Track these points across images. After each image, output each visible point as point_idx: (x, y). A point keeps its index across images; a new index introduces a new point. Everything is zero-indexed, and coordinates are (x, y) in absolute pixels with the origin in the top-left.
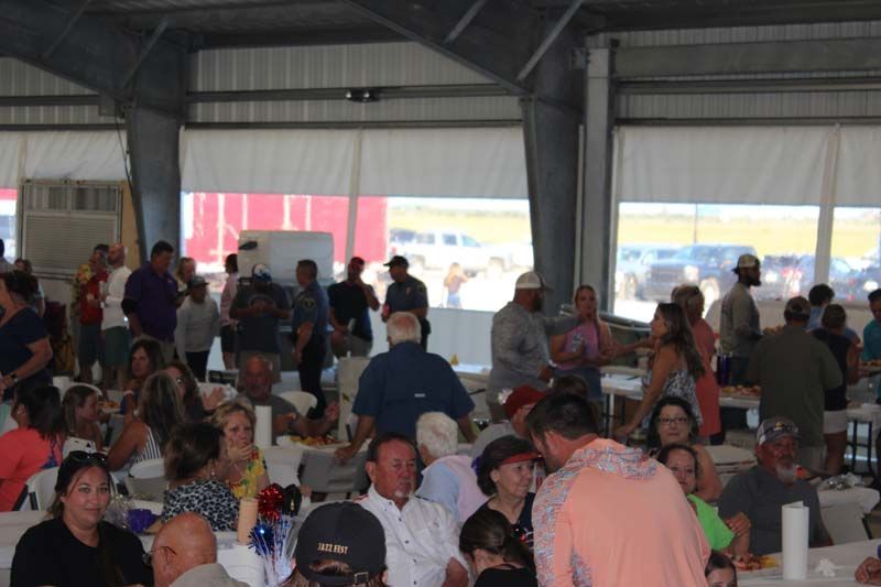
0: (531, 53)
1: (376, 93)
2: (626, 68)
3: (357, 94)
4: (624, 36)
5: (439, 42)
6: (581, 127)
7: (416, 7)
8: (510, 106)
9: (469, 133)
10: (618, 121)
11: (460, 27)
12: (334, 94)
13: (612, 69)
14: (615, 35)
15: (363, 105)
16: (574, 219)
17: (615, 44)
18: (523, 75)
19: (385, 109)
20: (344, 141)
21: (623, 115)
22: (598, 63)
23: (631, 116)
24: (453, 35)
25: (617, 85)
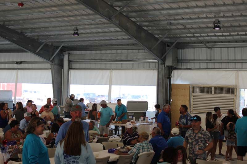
0: (53, 55)
1: (21, 63)
2: (71, 58)
3: (17, 63)
4: (71, 52)
5: (34, 52)
6: (63, 70)
7: (30, 46)
8: (48, 65)
9: (40, 71)
10: (70, 68)
11: (38, 50)
12: (12, 63)
13: (69, 59)
14: (69, 52)
15: (18, 65)
16: (61, 88)
17: (69, 53)
18: (51, 59)
19: (23, 66)
20: (15, 72)
21: (71, 67)
22: (66, 57)
23: (72, 67)
24: (37, 51)
25: (70, 61)
